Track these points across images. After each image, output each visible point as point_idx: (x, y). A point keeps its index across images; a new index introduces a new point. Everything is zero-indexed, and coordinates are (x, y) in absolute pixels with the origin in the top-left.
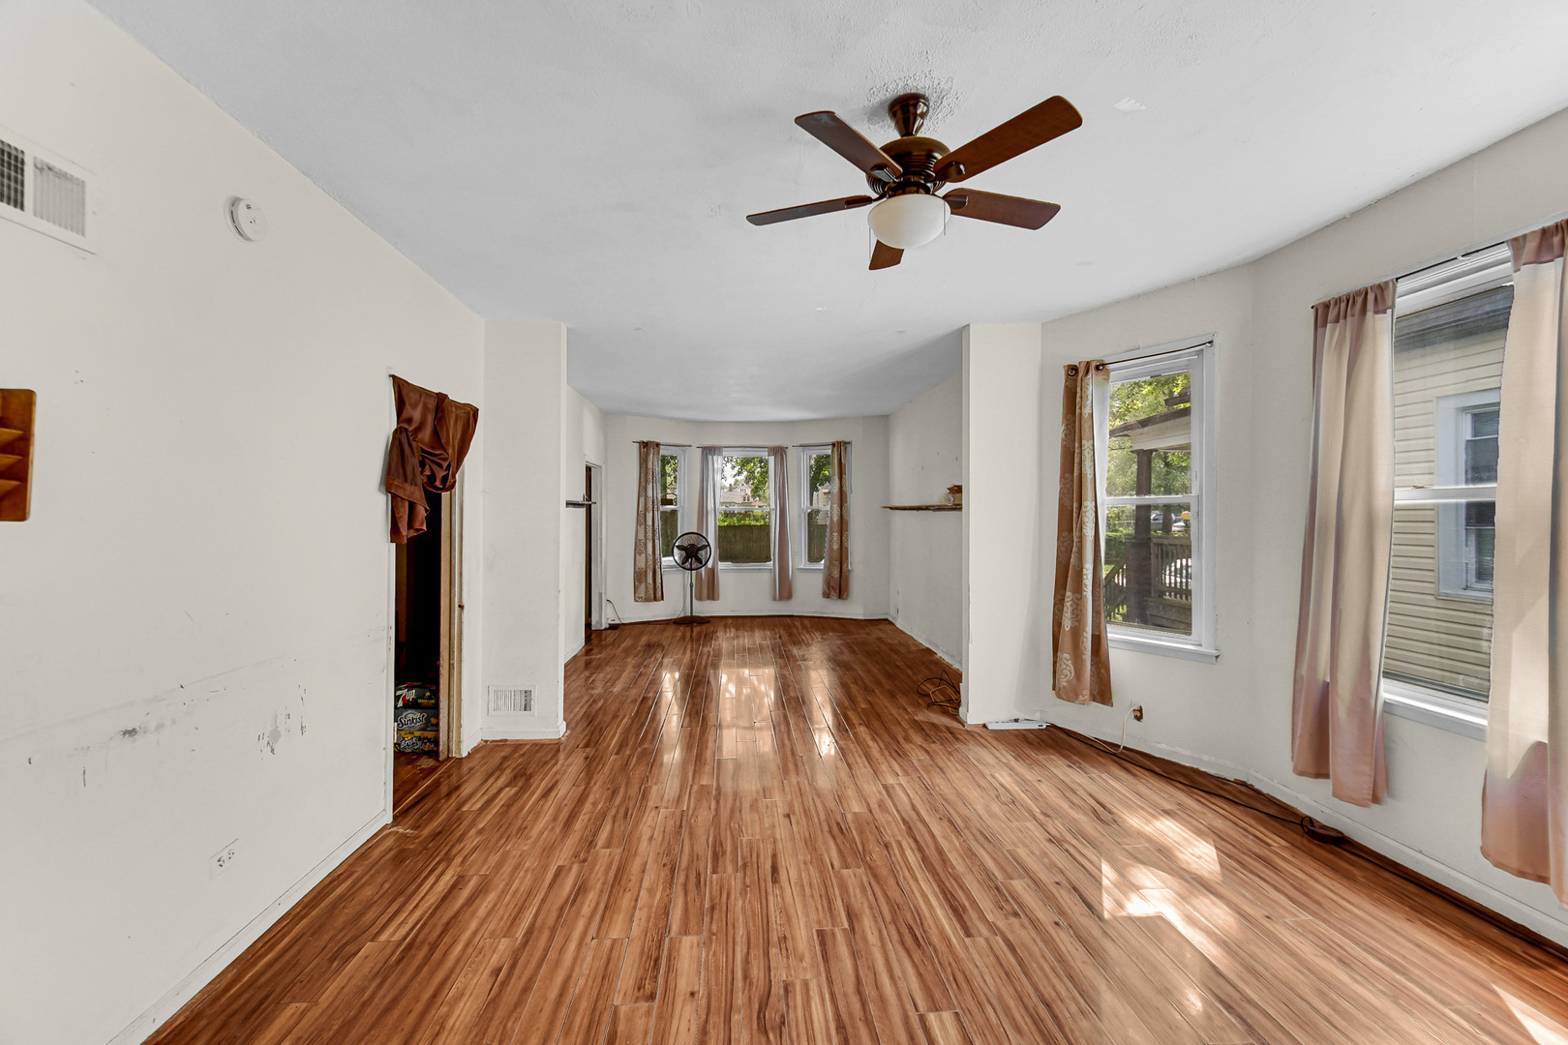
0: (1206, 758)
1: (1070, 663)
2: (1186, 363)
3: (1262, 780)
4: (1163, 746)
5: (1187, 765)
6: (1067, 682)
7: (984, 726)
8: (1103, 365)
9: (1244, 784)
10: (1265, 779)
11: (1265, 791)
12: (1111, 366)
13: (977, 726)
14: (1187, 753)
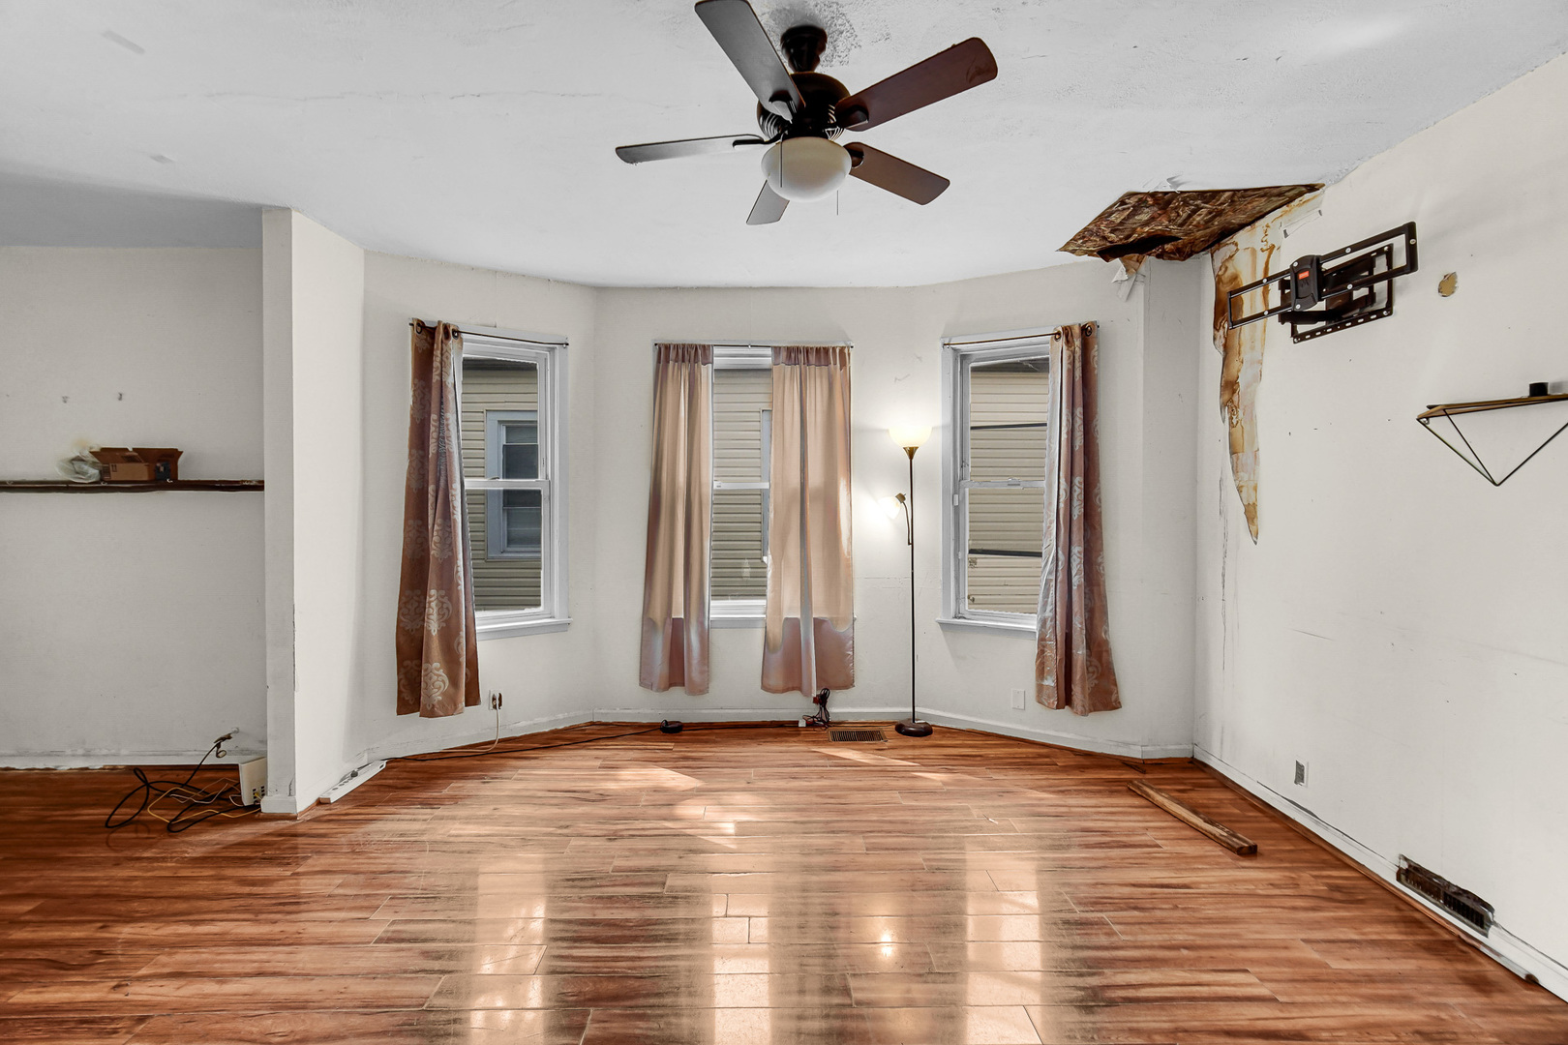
0: (561, 716)
1: (441, 672)
2: (534, 355)
3: (607, 714)
4: (523, 723)
5: (547, 730)
6: (443, 694)
7: (320, 803)
8: (458, 332)
9: (592, 724)
10: (609, 711)
11: (611, 721)
12: (464, 336)
13: (310, 808)
14: (545, 720)
